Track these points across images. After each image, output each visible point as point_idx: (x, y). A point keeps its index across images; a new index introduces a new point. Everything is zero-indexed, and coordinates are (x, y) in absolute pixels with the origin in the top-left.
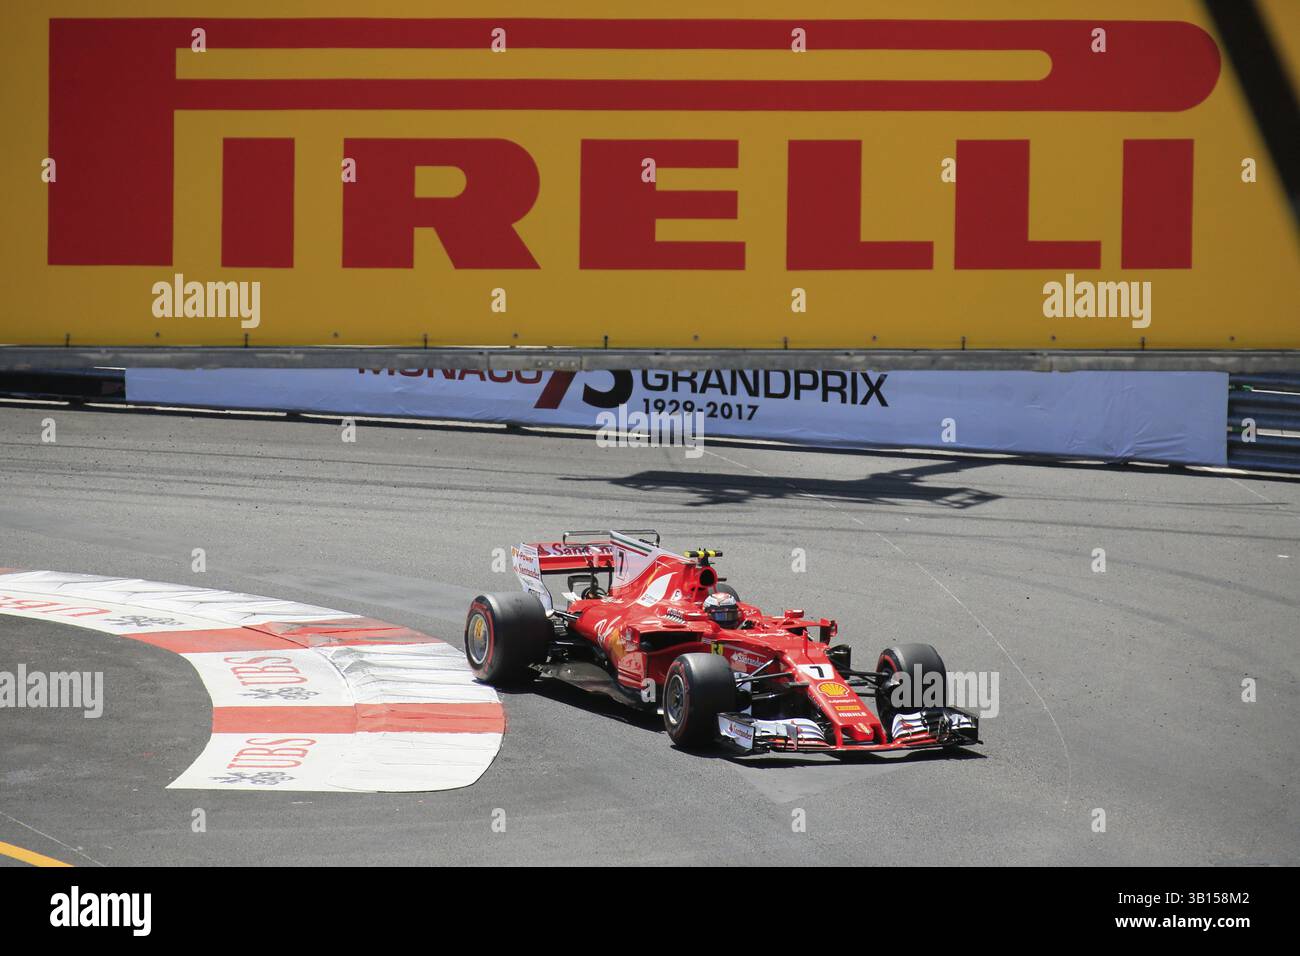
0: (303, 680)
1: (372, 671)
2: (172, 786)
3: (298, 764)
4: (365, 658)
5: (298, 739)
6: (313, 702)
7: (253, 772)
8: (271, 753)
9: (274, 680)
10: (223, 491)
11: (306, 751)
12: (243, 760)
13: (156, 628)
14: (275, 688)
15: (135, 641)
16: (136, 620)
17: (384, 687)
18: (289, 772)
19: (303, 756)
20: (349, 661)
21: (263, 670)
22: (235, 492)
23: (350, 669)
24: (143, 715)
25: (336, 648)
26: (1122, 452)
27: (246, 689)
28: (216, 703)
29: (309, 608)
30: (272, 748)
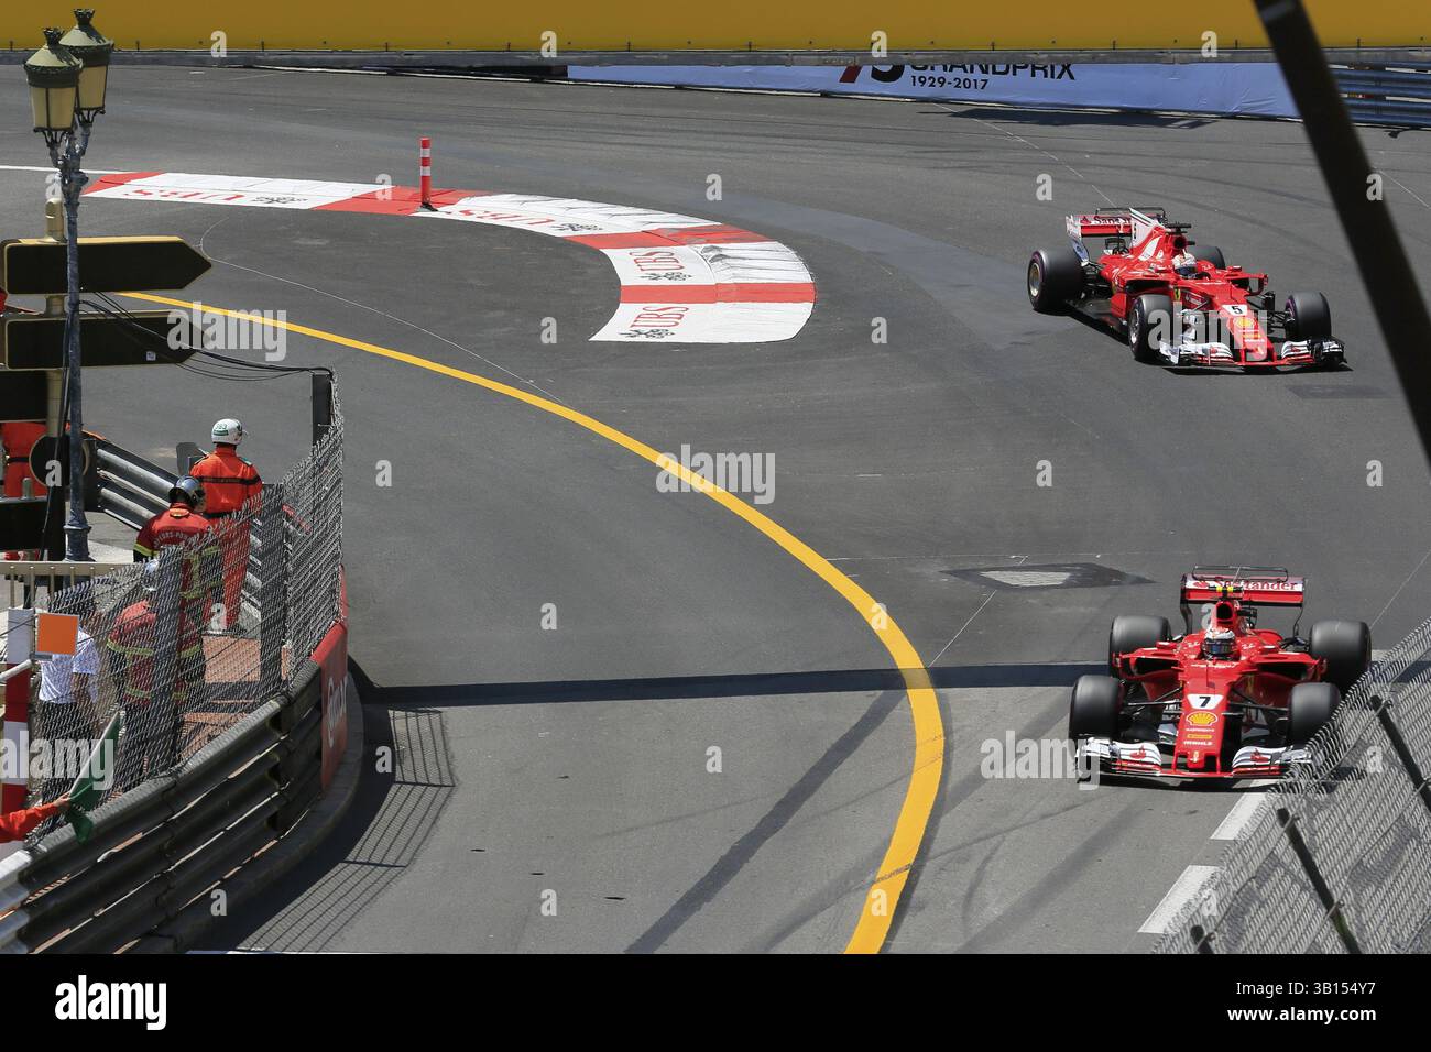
0: (682, 267)
1: (727, 261)
2: (593, 339)
3: (677, 324)
4: (724, 253)
5: (678, 307)
6: (688, 282)
7: (647, 330)
8: (659, 317)
9: (663, 268)
10: (631, 140)
11: (682, 315)
12: (641, 322)
13: (585, 232)
14: (663, 273)
15: (571, 241)
16: (572, 227)
17: (736, 272)
18: (671, 330)
19: (680, 318)
20: (712, 254)
21: (655, 261)
22: (639, 140)
23: (713, 260)
24: (574, 291)
25: (704, 246)
26: (1232, 110)
27: (643, 274)
28: (623, 283)
29: (687, 219)
30: (659, 313)
